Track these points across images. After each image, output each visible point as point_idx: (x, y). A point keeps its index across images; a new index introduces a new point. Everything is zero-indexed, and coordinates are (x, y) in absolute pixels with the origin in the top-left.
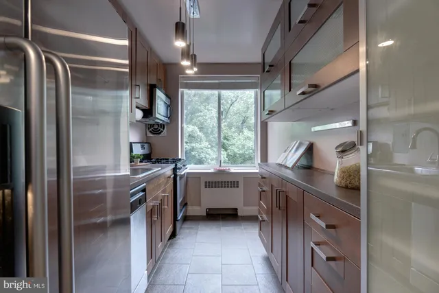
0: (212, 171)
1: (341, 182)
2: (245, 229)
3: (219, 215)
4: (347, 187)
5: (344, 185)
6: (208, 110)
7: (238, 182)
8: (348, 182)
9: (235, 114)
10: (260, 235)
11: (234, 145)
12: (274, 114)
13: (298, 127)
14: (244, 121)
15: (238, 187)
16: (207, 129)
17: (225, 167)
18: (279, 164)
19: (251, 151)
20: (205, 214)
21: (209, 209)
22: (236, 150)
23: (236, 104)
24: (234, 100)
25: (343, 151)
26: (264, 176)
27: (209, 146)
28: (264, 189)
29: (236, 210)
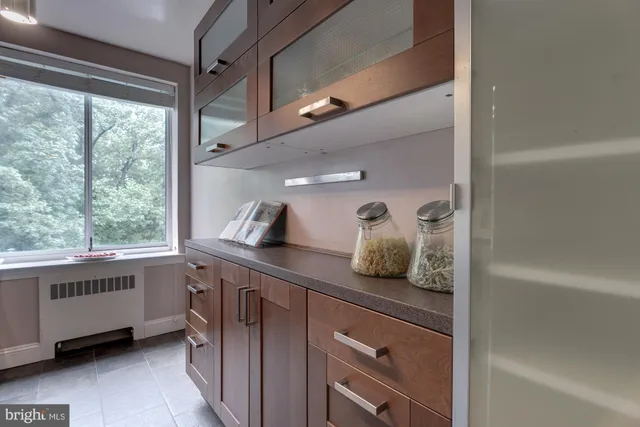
0: (70, 260)
1: (368, 269)
2: (152, 363)
3: (89, 348)
4: (377, 276)
5: (373, 273)
6: (48, 139)
7: (132, 278)
8: (380, 268)
9: (109, 151)
10: (189, 372)
11: (108, 206)
12: (226, 151)
13: (256, 178)
14: (127, 166)
15: (132, 286)
16: (44, 176)
17: (102, 250)
18: (229, 241)
19: (142, 217)
20: (53, 357)
21: (62, 342)
22: (110, 216)
23: (110, 134)
24: (108, 126)
25: (372, 219)
26: (201, 264)
27: (49, 209)
28: (202, 286)
29: (129, 331)
